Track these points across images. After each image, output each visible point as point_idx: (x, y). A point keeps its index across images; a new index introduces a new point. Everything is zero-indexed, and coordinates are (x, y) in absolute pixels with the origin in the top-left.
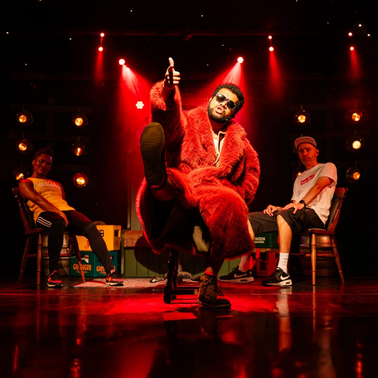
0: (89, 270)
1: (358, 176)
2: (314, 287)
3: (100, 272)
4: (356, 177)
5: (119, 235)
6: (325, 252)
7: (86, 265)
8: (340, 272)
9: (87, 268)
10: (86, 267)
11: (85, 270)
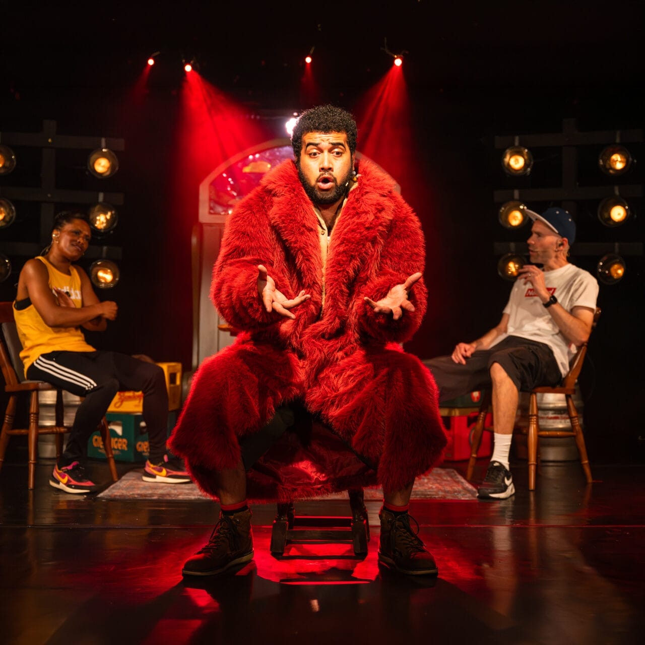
0: (123, 448)
1: (620, 272)
2: (532, 494)
3: (144, 452)
4: (617, 274)
5: (178, 382)
6: (559, 416)
7: (116, 439)
8: (585, 464)
9: (119, 445)
10: (116, 442)
11: (116, 447)
